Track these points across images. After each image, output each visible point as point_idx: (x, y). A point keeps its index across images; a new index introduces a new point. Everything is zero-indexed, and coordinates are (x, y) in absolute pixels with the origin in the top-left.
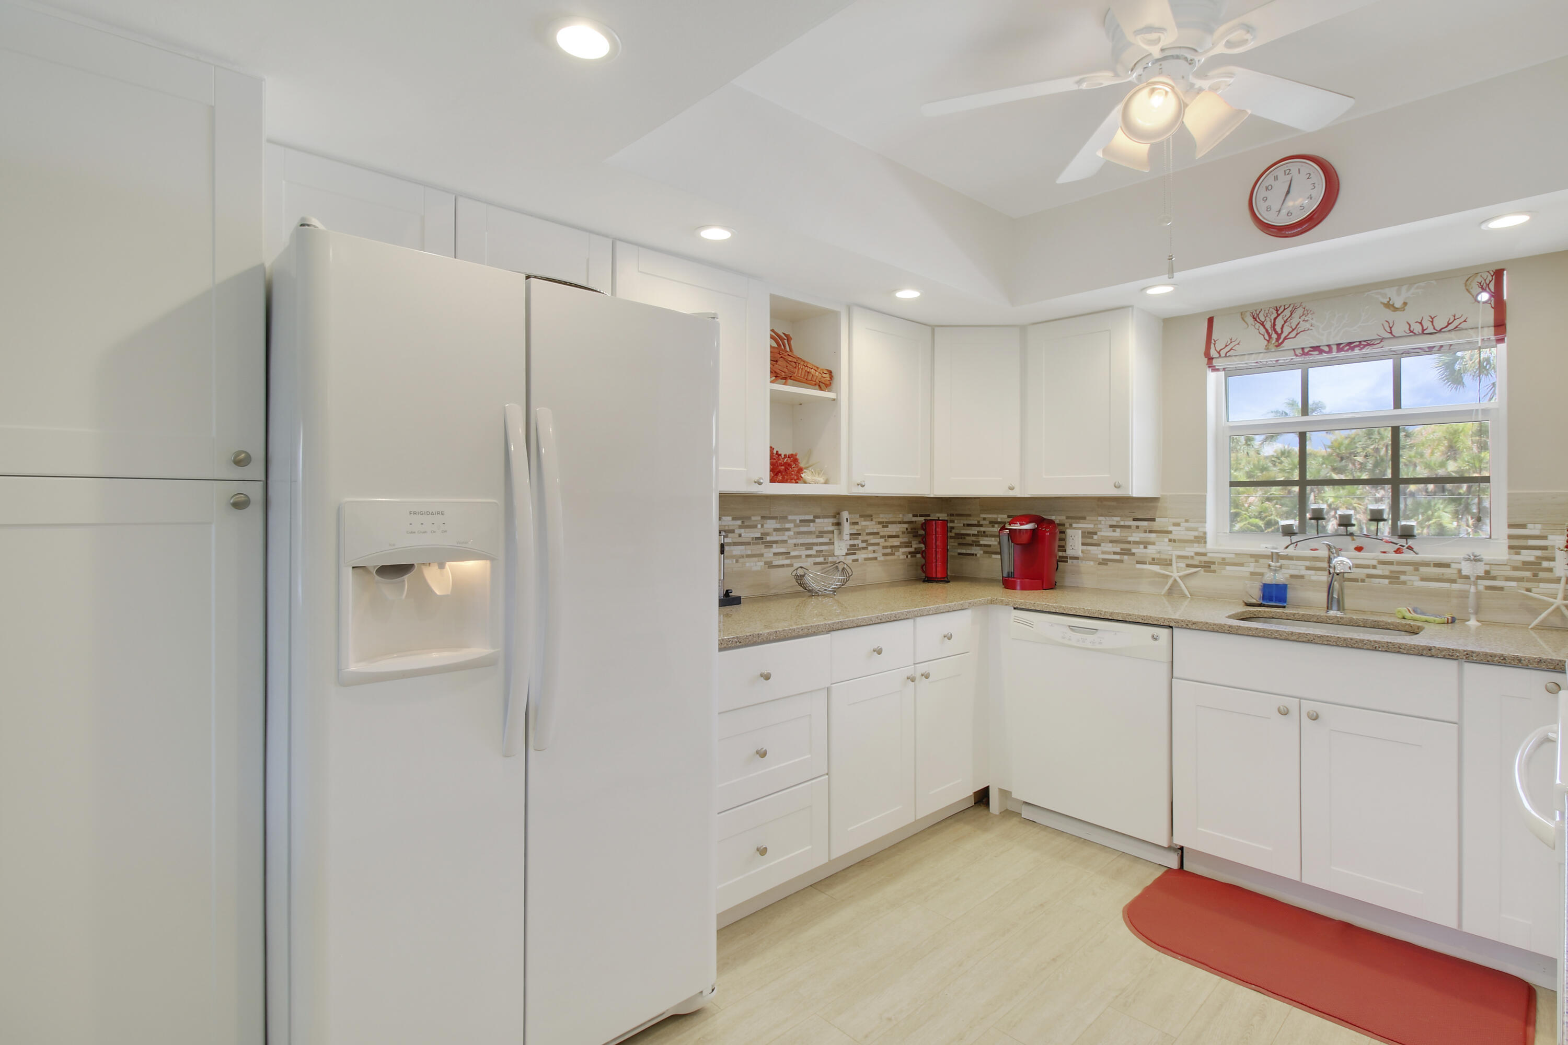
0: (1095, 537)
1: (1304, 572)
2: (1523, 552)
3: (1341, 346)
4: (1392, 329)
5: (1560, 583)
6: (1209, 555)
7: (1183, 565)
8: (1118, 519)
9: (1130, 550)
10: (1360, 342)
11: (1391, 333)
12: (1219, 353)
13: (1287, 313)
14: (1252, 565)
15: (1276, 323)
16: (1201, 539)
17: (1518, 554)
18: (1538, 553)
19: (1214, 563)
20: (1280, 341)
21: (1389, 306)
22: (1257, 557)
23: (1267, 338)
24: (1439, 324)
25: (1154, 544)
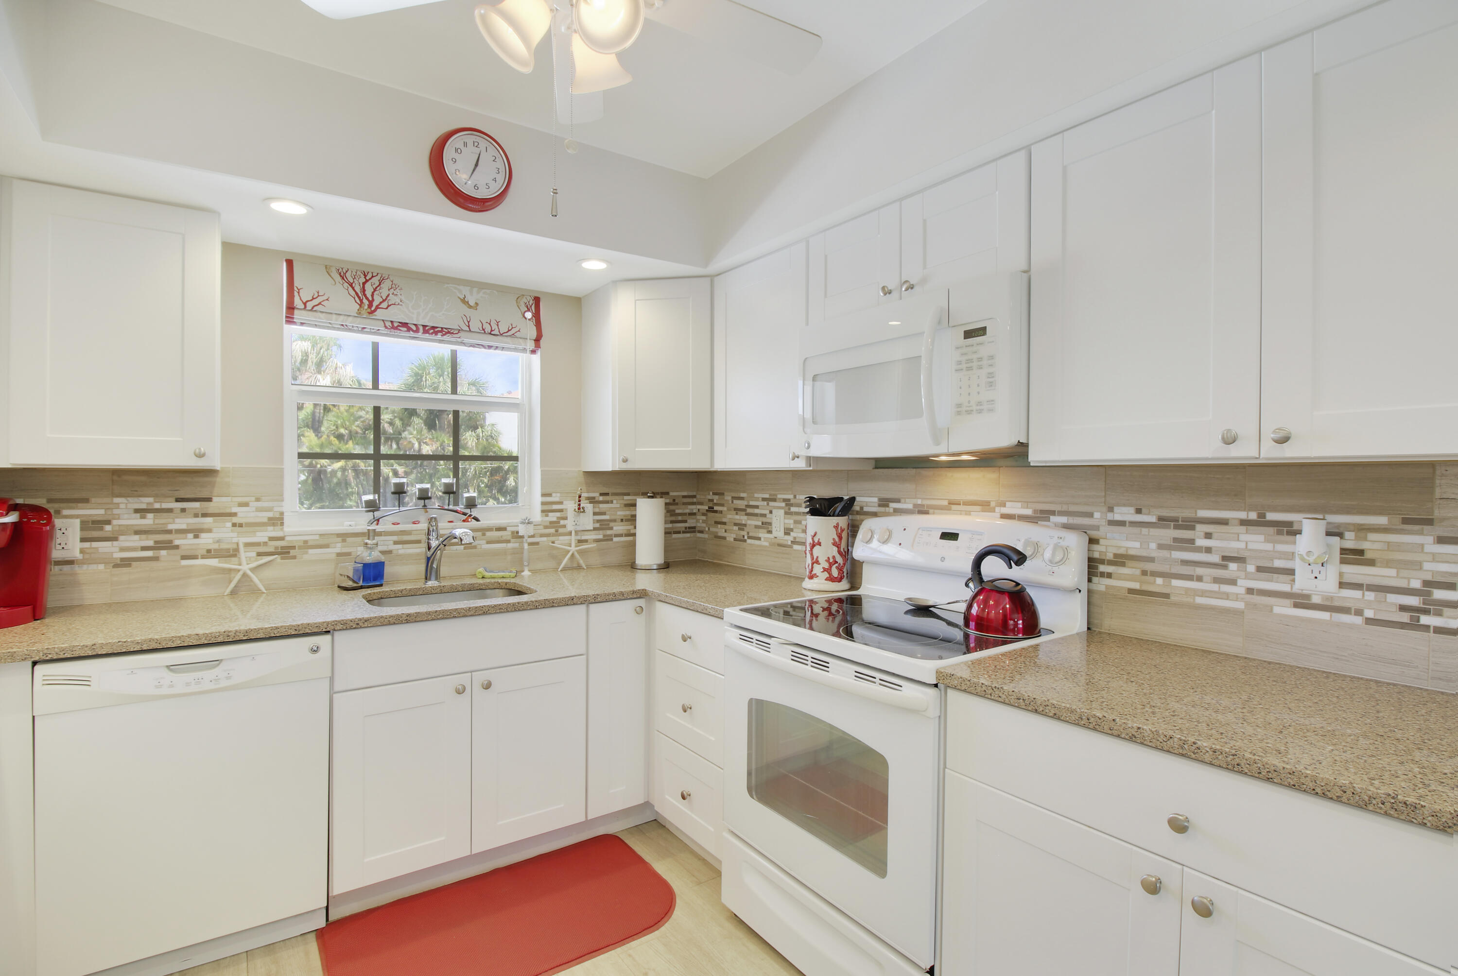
0: (108, 528)
1: (394, 547)
2: (550, 514)
3: (427, 328)
4: (470, 323)
5: (571, 535)
6: (287, 538)
7: (254, 554)
8: (151, 500)
9: (171, 542)
10: (442, 328)
11: (469, 326)
12: (305, 304)
13: (375, 281)
14: (339, 545)
15: (366, 289)
16: (278, 521)
17: (547, 516)
18: (558, 514)
19: (294, 547)
20: (373, 309)
21: (464, 301)
22: (344, 536)
23: (358, 301)
24: (502, 329)
25: (209, 531)
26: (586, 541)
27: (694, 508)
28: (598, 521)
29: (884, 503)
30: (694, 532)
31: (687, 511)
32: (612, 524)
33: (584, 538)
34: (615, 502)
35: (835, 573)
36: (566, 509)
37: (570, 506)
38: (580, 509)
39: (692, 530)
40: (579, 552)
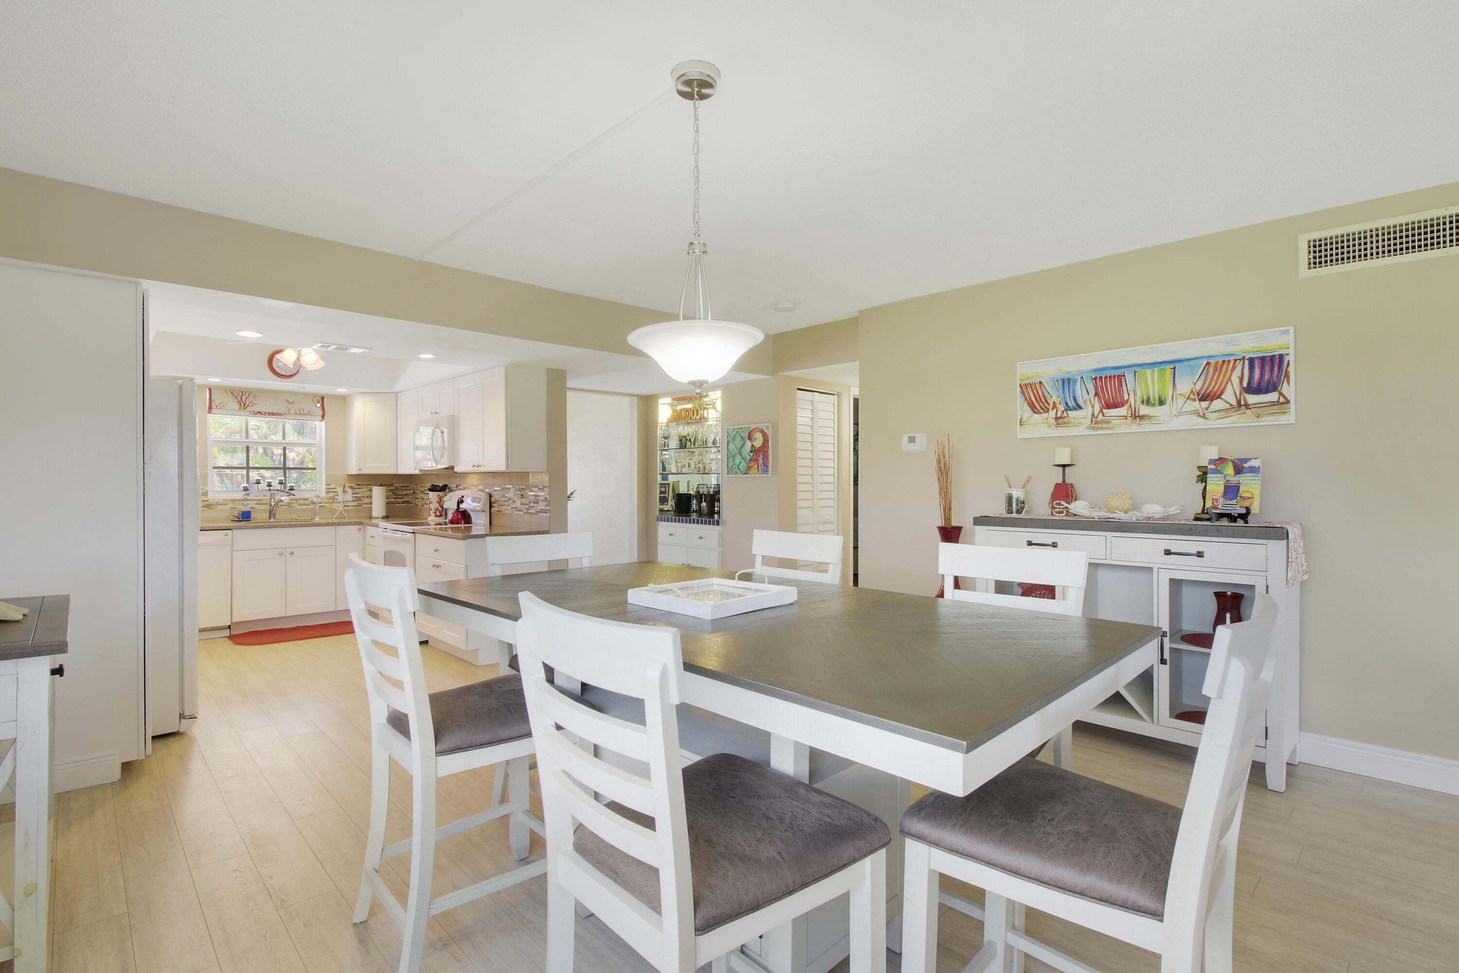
1: (254, 506)
2: (330, 493)
3: (270, 414)
4: (290, 410)
5: (340, 503)
6: (210, 501)
10: (277, 413)
11: (289, 412)
12: (216, 406)
13: (247, 395)
14: (231, 504)
15: (242, 398)
16: (208, 494)
17: (328, 494)
18: (334, 494)
19: (212, 505)
20: (246, 407)
21: (287, 401)
22: (233, 501)
23: (239, 404)
24: (306, 412)
26: (348, 506)
27: (408, 492)
28: (355, 497)
29: (457, 486)
30: (408, 503)
31: (404, 493)
32: (362, 499)
33: (347, 504)
34: (364, 488)
35: (438, 514)
36: (338, 492)
37: (340, 490)
38: (344, 491)
39: (407, 502)
40: (344, 510)
